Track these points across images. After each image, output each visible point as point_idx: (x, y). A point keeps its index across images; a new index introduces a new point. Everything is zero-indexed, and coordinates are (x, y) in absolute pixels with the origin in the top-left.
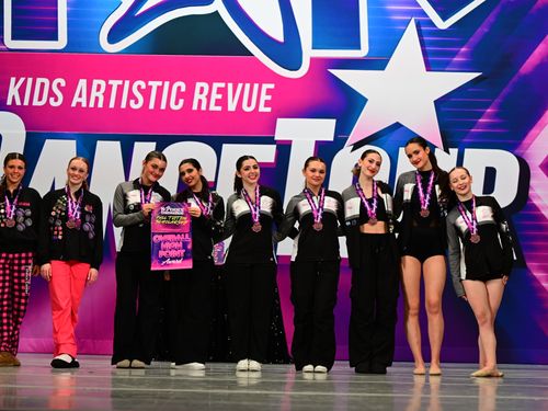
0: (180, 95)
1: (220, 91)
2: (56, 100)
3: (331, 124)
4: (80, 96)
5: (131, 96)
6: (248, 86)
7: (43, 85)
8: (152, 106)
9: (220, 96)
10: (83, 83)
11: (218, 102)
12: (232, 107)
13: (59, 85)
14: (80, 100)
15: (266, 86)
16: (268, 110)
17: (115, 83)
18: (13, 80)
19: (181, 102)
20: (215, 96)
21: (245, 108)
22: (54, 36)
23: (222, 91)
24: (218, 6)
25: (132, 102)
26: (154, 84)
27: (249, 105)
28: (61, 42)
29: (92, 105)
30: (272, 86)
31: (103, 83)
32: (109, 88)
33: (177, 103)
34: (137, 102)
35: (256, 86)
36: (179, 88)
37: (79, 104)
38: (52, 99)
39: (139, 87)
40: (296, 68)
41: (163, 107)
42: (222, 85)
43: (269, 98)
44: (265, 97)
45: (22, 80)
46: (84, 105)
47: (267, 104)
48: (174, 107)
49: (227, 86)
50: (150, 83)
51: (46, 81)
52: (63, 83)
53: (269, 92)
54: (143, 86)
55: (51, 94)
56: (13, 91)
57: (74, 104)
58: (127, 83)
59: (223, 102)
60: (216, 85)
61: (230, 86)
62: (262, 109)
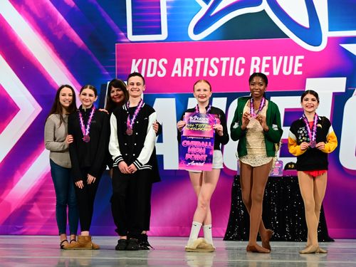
0: (241, 66)
1: (267, 62)
2: (162, 73)
3: (343, 80)
4: (177, 69)
5: (210, 68)
6: (286, 58)
7: (153, 63)
8: (223, 74)
9: (268, 66)
10: (178, 61)
11: (267, 70)
12: (276, 72)
13: (163, 63)
14: (177, 72)
15: (298, 58)
16: (300, 73)
17: (199, 60)
18: (134, 61)
19: (243, 70)
20: (265, 66)
21: (285, 73)
22: (159, 32)
23: (269, 62)
24: (265, 6)
25: (210, 72)
26: (225, 60)
27: (287, 70)
28: (164, 36)
29: (185, 75)
30: (302, 57)
31: (191, 60)
32: (195, 63)
33: (239, 71)
34: (213, 72)
35: (292, 58)
36: (241, 61)
37: (176, 75)
38: (159, 72)
39: (215, 62)
40: (318, 44)
41: (231, 74)
42: (269, 58)
43: (301, 65)
44: (298, 65)
45: (140, 61)
46: (180, 75)
47: (299, 69)
48: (238, 74)
49: (272, 58)
50: (222, 59)
51: (155, 61)
52: (166, 61)
53: (300, 61)
54: (217, 61)
55: (159, 69)
56: (134, 69)
57: (173, 75)
58: (207, 60)
59: (270, 69)
60: (265, 59)
61: (274, 58)
62: (297, 73)
